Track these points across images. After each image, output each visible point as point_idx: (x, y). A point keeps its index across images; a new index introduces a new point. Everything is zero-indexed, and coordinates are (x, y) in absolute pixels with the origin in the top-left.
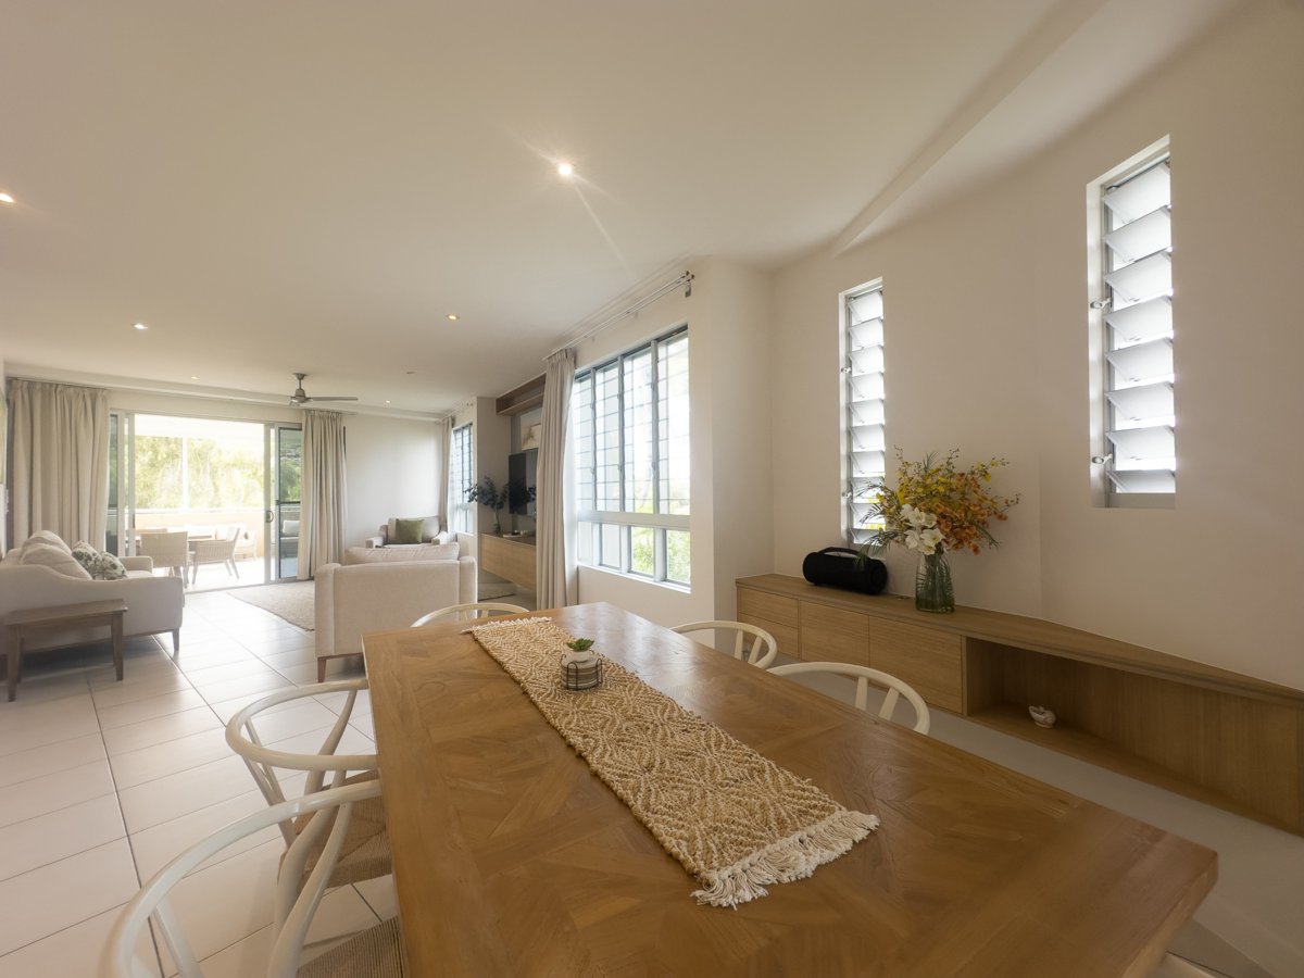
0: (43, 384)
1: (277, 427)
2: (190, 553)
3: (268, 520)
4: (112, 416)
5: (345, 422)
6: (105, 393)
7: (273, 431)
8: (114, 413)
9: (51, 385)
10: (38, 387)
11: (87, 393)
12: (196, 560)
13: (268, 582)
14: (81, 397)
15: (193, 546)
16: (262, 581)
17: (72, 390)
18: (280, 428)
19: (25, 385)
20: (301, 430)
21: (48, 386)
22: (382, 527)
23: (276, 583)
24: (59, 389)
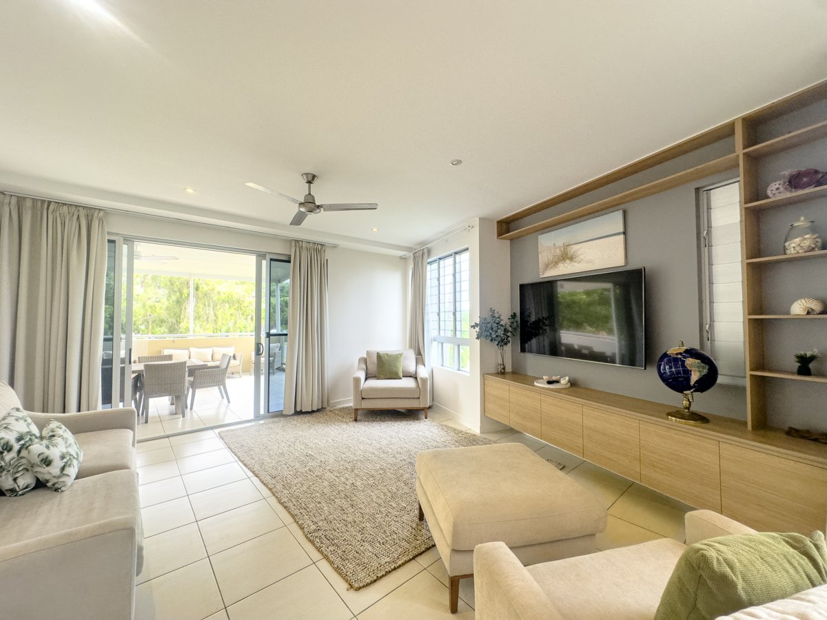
0: (35, 201)
1: (268, 257)
2: (188, 379)
3: (258, 353)
4: (109, 241)
5: (328, 255)
6: (101, 214)
7: (264, 263)
8: (112, 238)
9: (43, 202)
10: (29, 203)
11: (82, 213)
12: (193, 385)
13: (258, 417)
14: (75, 218)
15: (193, 371)
16: (252, 417)
17: (65, 208)
18: (271, 260)
19: (14, 201)
20: (289, 262)
21: (39, 204)
22: (360, 360)
23: (264, 417)
24: (52, 207)
